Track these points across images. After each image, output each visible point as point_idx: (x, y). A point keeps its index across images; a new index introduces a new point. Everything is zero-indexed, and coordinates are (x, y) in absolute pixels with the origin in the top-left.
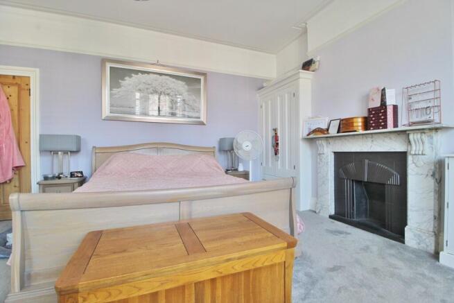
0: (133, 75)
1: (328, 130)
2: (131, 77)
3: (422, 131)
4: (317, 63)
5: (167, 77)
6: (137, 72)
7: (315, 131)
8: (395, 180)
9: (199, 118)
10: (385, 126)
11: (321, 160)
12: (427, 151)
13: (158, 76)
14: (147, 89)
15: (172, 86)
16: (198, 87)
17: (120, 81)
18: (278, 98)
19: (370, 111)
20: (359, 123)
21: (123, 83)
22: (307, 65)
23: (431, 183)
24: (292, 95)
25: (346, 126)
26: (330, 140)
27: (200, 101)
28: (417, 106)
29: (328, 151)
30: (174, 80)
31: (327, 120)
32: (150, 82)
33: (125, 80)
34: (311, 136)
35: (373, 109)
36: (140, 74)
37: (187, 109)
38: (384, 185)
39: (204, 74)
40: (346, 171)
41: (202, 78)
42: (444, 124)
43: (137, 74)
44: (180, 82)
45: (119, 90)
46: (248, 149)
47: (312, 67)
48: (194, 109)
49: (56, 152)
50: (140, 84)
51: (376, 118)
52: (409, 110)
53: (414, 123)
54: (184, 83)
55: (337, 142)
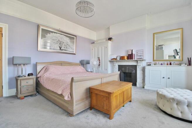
0: (51, 33)
1: (117, 59)
2: (50, 34)
3: (140, 60)
4: (113, 39)
5: (63, 36)
6: (52, 32)
7: (113, 59)
8: (134, 72)
9: (74, 52)
10: (132, 59)
11: (114, 67)
12: (141, 65)
13: (60, 35)
14: (56, 39)
15: (65, 39)
16: (73, 40)
17: (46, 35)
18: (100, 48)
19: (129, 55)
20: (126, 58)
21: (47, 36)
22: (110, 39)
23: (142, 72)
24: (106, 47)
25: (122, 58)
26: (118, 62)
27: (74, 46)
28: (139, 55)
29: (117, 65)
30: (66, 37)
31: (116, 56)
32: (57, 37)
33: (47, 35)
34: (112, 60)
35: (130, 54)
36: (53, 33)
37: (70, 49)
38: (131, 73)
39: (76, 36)
40: (122, 70)
41: (75, 37)
42: (144, 59)
43: (52, 33)
44: (68, 38)
45: (45, 38)
46: (95, 64)
47: (112, 40)
48: (72, 49)
49: (20, 65)
50: (53, 37)
51: (130, 57)
52: (137, 55)
53: (138, 59)
54: (69, 39)
55: (119, 62)
